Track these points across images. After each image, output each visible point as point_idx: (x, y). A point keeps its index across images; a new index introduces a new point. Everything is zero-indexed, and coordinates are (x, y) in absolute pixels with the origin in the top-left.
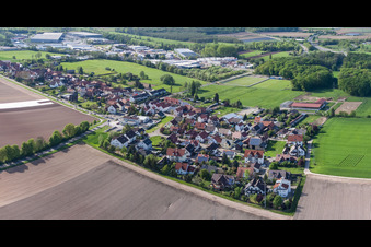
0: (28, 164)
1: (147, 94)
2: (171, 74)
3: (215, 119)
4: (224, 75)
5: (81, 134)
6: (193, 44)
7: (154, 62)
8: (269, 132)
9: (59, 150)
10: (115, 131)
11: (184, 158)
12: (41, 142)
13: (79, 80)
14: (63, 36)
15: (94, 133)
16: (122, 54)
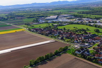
0: (48, 61)
1: (89, 36)
2: (98, 29)
5: (65, 50)
7: (92, 24)
9: (58, 56)
10: (77, 48)
11: (101, 58)
12: (51, 54)
13: (64, 32)
14: (58, 17)
15: (70, 50)
16: (80, 22)
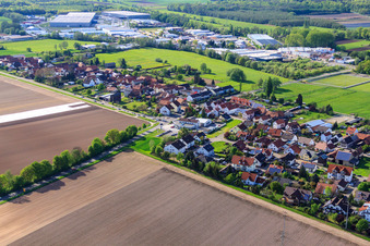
0: (65, 180)
1: (209, 92)
2: (241, 68)
3: (295, 126)
4: (313, 71)
5: (127, 141)
6: (274, 28)
7: (219, 51)
8: (364, 147)
9: (101, 160)
10: (169, 135)
11: (253, 167)
12: (78, 153)
13: (121, 76)
14: (96, 17)
15: (144, 139)
16: (177, 40)
